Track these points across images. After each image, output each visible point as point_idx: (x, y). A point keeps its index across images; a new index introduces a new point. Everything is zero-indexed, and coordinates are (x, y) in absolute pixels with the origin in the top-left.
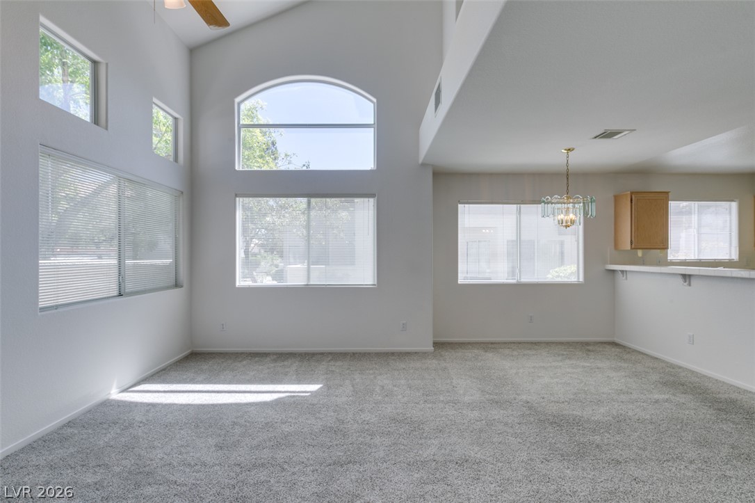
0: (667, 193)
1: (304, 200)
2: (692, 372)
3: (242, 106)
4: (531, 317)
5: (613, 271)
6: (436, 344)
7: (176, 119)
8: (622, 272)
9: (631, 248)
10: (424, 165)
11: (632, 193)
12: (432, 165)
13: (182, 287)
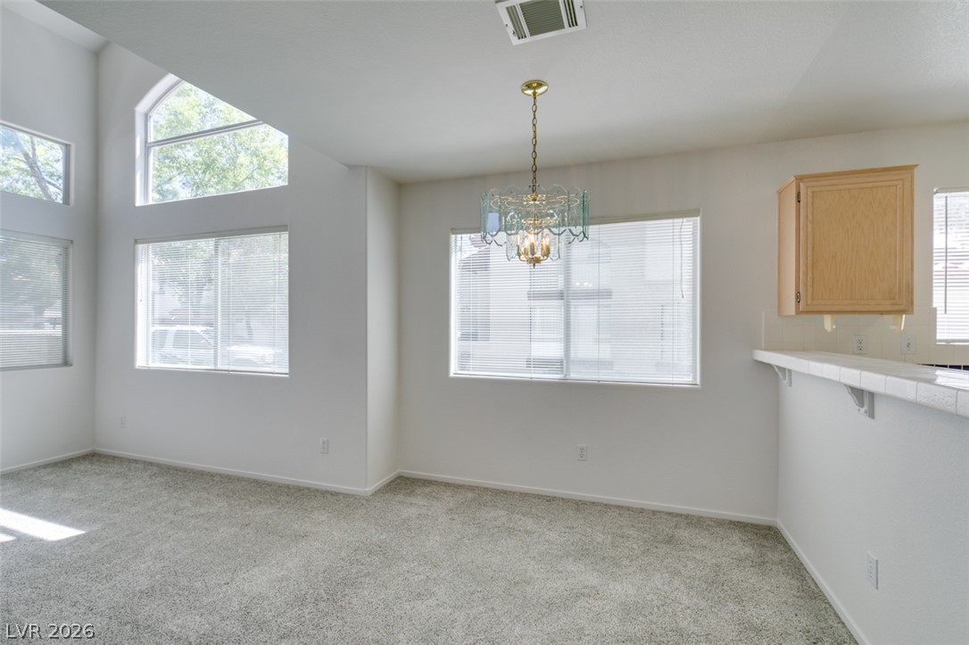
3: (154, 117)
4: (582, 449)
7: (66, 145)
9: (798, 312)
10: (352, 168)
11: (799, 179)
12: (368, 167)
13: (71, 365)
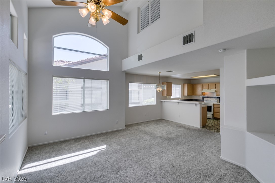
0: (172, 83)
1: (82, 80)
2: (180, 123)
5: (162, 101)
6: (126, 126)
8: (164, 101)
9: (166, 96)
10: (123, 71)
11: (166, 83)
12: (126, 72)
13: (26, 117)
